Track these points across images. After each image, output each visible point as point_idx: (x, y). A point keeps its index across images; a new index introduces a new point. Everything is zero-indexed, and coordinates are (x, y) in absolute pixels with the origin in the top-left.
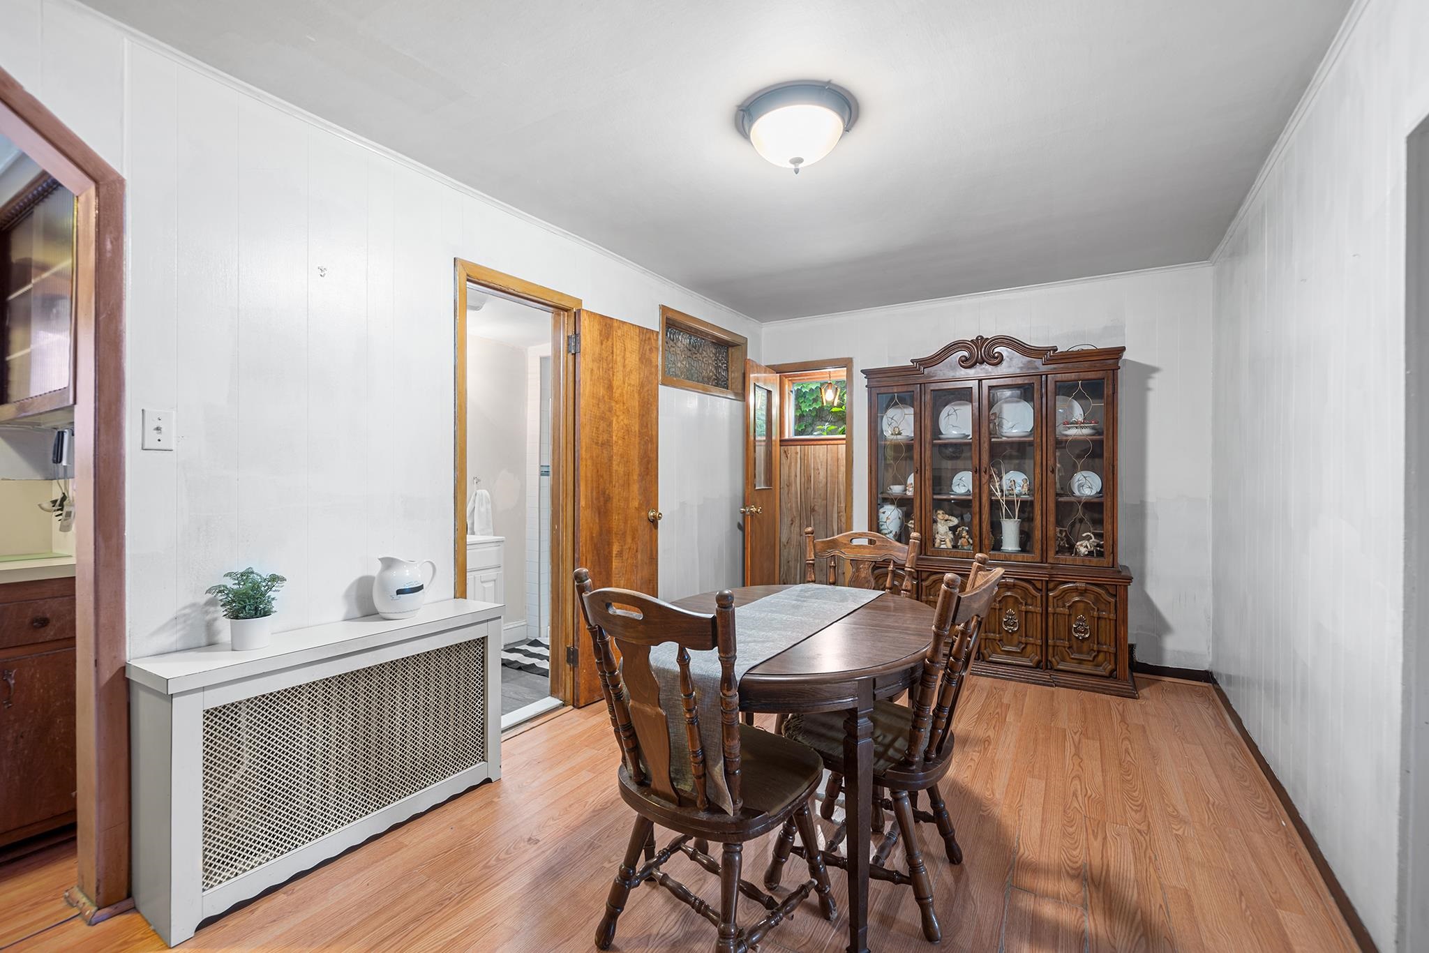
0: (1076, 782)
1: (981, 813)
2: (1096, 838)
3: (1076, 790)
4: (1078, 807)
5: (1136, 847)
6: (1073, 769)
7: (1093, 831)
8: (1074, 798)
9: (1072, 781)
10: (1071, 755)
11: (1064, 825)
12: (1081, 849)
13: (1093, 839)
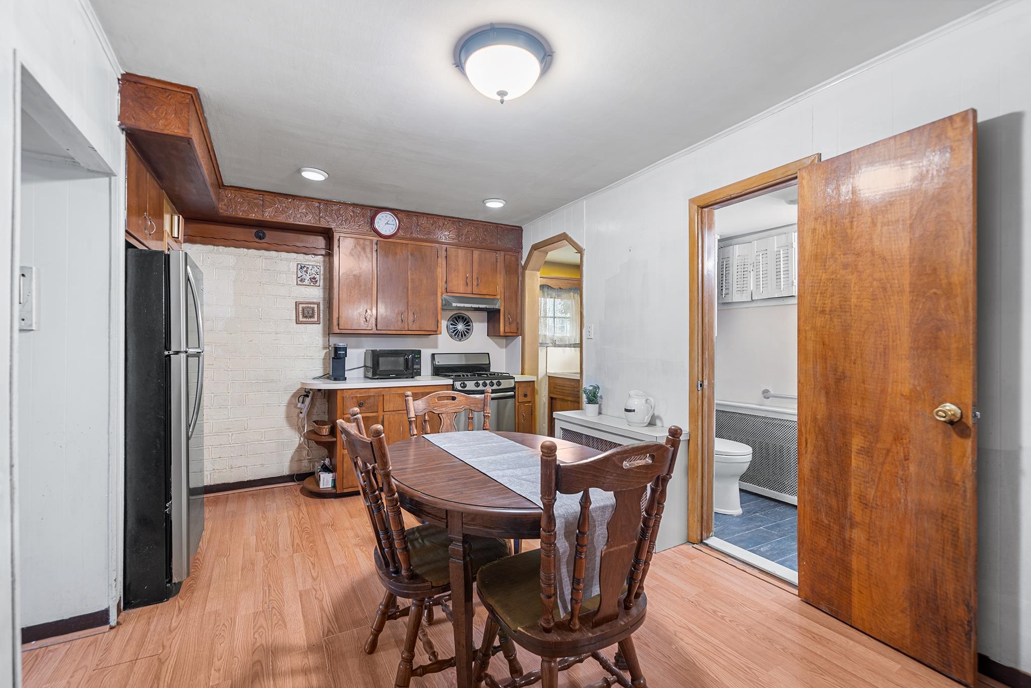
0: (315, 575)
1: (360, 538)
2: (298, 544)
3: (314, 568)
4: (310, 558)
5: (277, 548)
6: (320, 584)
7: (299, 546)
8: (313, 562)
9: (318, 573)
10: (324, 598)
11: (315, 545)
12: (304, 537)
13: (299, 542)
